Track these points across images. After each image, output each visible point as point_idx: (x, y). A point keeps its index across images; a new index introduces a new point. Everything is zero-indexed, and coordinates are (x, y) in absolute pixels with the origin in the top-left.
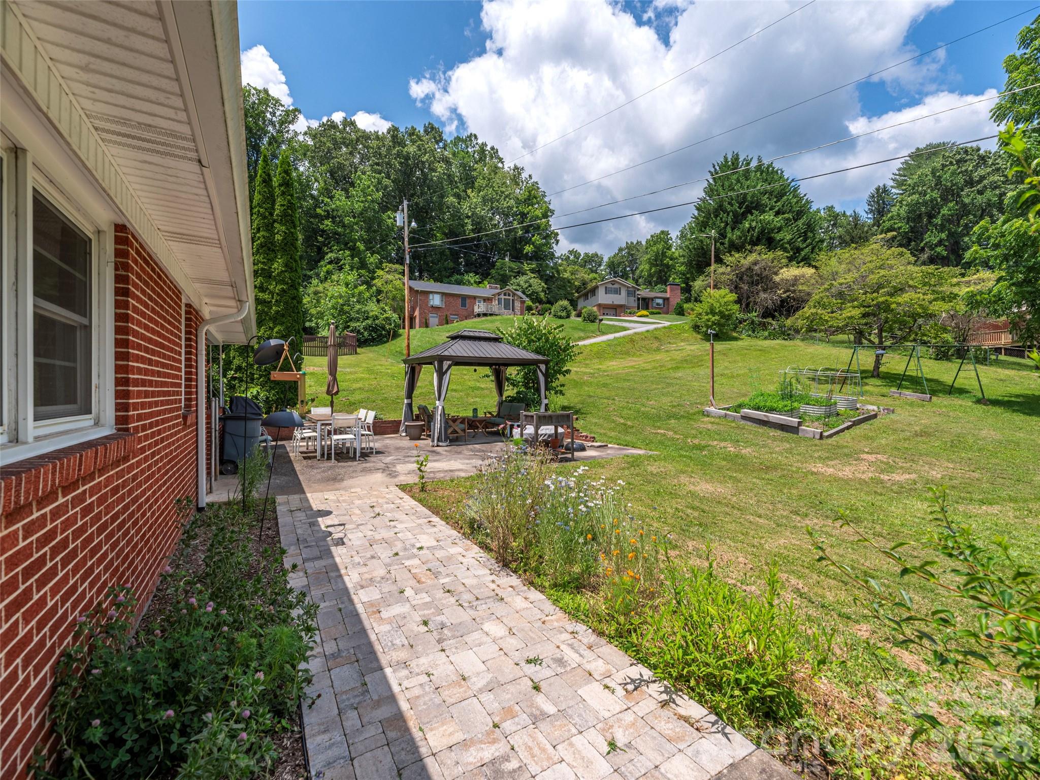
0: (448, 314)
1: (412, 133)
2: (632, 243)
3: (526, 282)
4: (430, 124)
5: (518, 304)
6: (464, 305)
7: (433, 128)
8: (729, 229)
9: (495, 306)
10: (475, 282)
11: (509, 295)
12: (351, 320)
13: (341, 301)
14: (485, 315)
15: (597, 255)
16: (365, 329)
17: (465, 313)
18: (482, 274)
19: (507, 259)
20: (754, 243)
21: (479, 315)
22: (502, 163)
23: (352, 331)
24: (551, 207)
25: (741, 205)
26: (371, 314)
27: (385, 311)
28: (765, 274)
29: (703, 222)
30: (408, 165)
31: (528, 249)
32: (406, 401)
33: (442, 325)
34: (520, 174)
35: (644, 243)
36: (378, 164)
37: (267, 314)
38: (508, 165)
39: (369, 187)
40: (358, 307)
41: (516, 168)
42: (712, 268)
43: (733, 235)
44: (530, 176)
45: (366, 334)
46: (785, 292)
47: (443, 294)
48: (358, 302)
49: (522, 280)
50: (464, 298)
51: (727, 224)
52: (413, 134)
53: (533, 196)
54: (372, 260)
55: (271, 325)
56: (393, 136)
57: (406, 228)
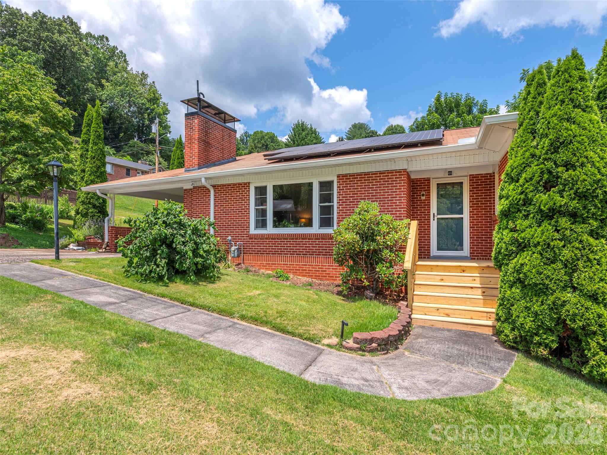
6: (128, 174)
19: (136, 139)
34: (145, 78)
41: (143, 74)
44: (153, 82)
47: (113, 165)
50: (128, 169)
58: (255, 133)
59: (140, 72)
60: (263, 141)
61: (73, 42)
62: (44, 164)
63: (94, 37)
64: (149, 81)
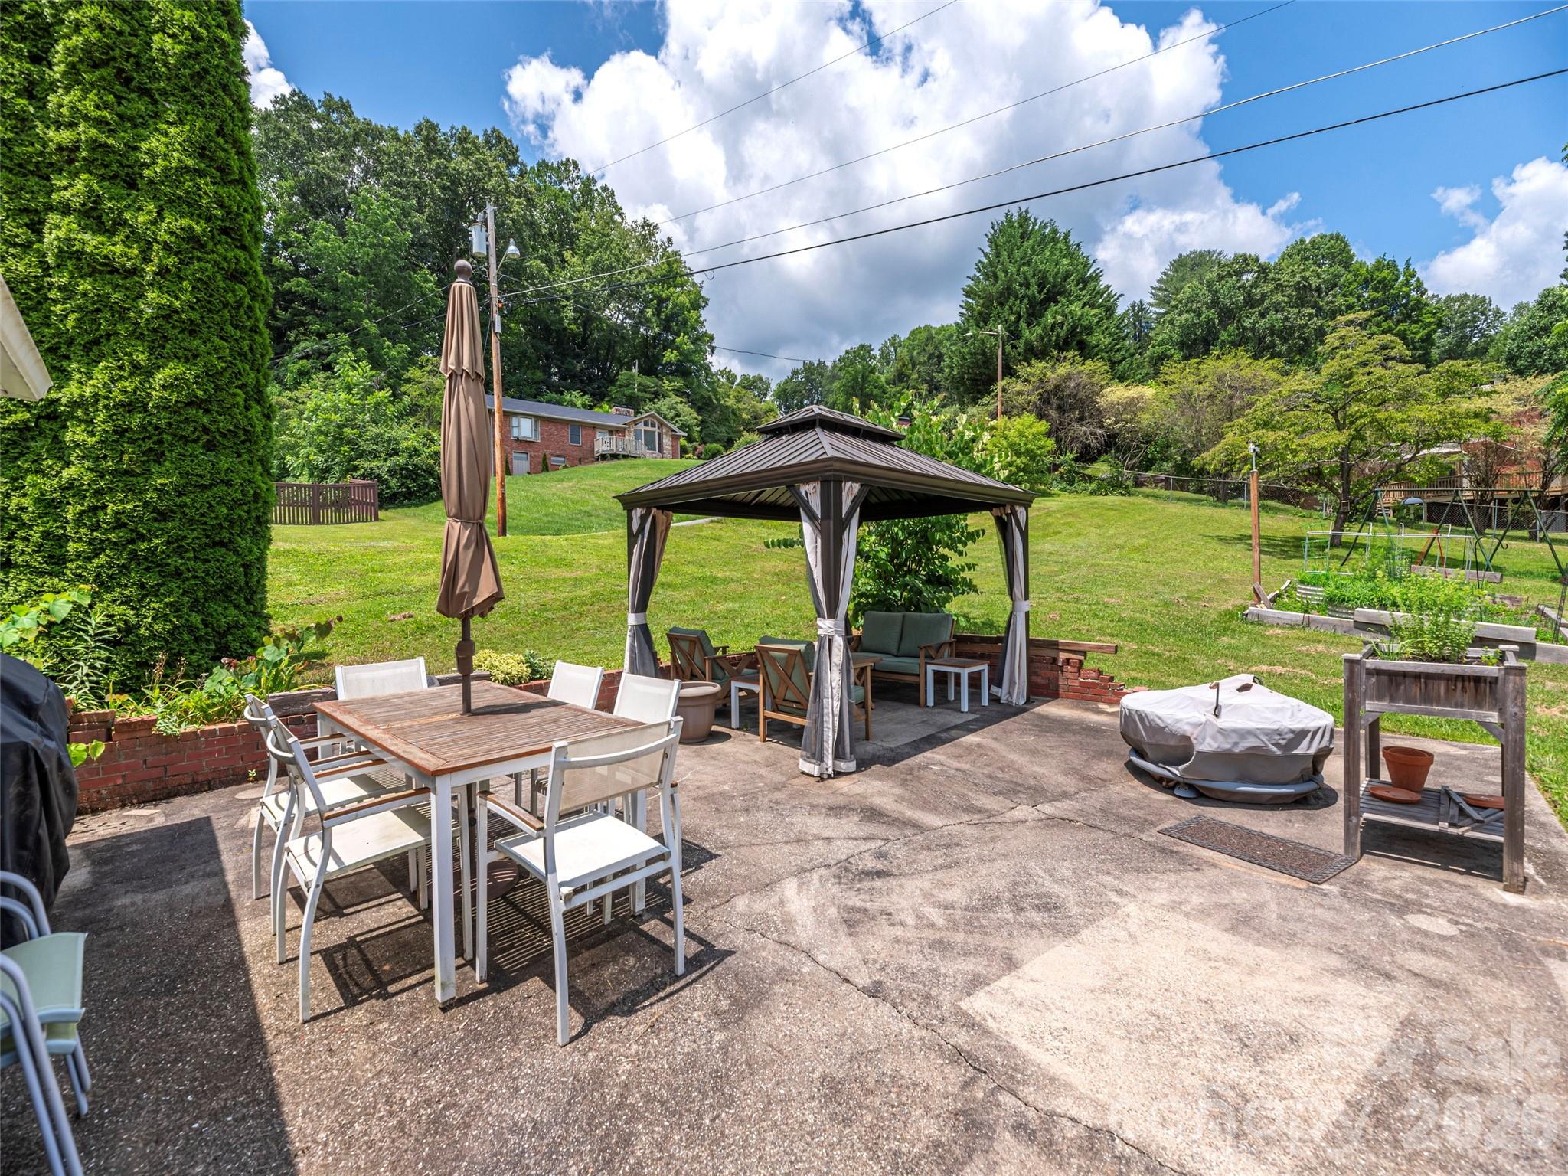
0: (548, 453)
1: (464, 138)
3: (671, 408)
4: (494, 130)
5: (667, 441)
6: (574, 438)
7: (500, 139)
8: (1023, 324)
9: (629, 442)
10: (584, 406)
11: (653, 425)
12: (360, 456)
13: (337, 418)
14: (615, 456)
15: (761, 379)
16: (392, 473)
17: (577, 454)
18: (593, 395)
19: (635, 371)
20: (1063, 346)
21: (603, 457)
22: (621, 215)
23: (363, 477)
24: (703, 293)
25: (1041, 285)
26: (404, 445)
27: (432, 441)
28: (1082, 394)
29: (980, 313)
30: (455, 192)
31: (670, 356)
32: (632, 619)
33: (537, 473)
34: (652, 234)
35: (829, 364)
37: (120, 314)
38: (632, 218)
39: (386, 220)
40: (375, 430)
41: (646, 224)
42: (1001, 383)
43: (1031, 334)
44: (669, 239)
45: (394, 483)
46: (1117, 422)
47: (537, 418)
48: (375, 422)
49: (663, 404)
50: (575, 426)
51: (1019, 317)
52: (466, 140)
53: (673, 273)
54: (393, 353)
55: (141, 358)
56: (427, 139)
57: (493, 260)
58: (913, 333)
59: (640, 221)
60: (930, 348)
63: (552, 166)
64: (660, 237)
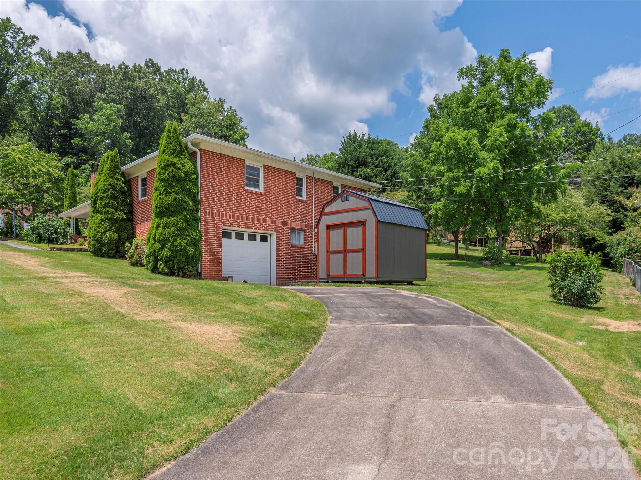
2: (312, 156)
4: (149, 59)
7: (152, 63)
24: (247, 131)
34: (222, 104)
36: (112, 93)
38: (212, 97)
41: (219, 100)
44: (230, 106)
53: (233, 123)
61: (151, 85)
62: (45, 204)
63: (175, 72)
